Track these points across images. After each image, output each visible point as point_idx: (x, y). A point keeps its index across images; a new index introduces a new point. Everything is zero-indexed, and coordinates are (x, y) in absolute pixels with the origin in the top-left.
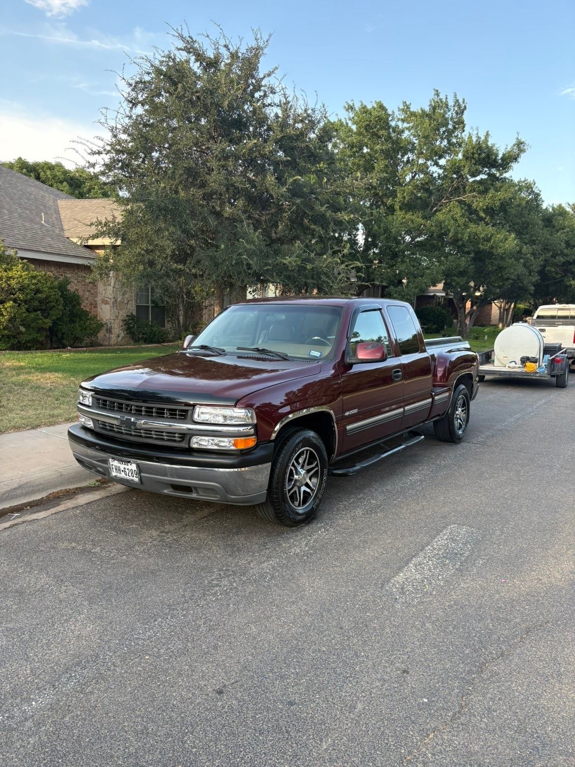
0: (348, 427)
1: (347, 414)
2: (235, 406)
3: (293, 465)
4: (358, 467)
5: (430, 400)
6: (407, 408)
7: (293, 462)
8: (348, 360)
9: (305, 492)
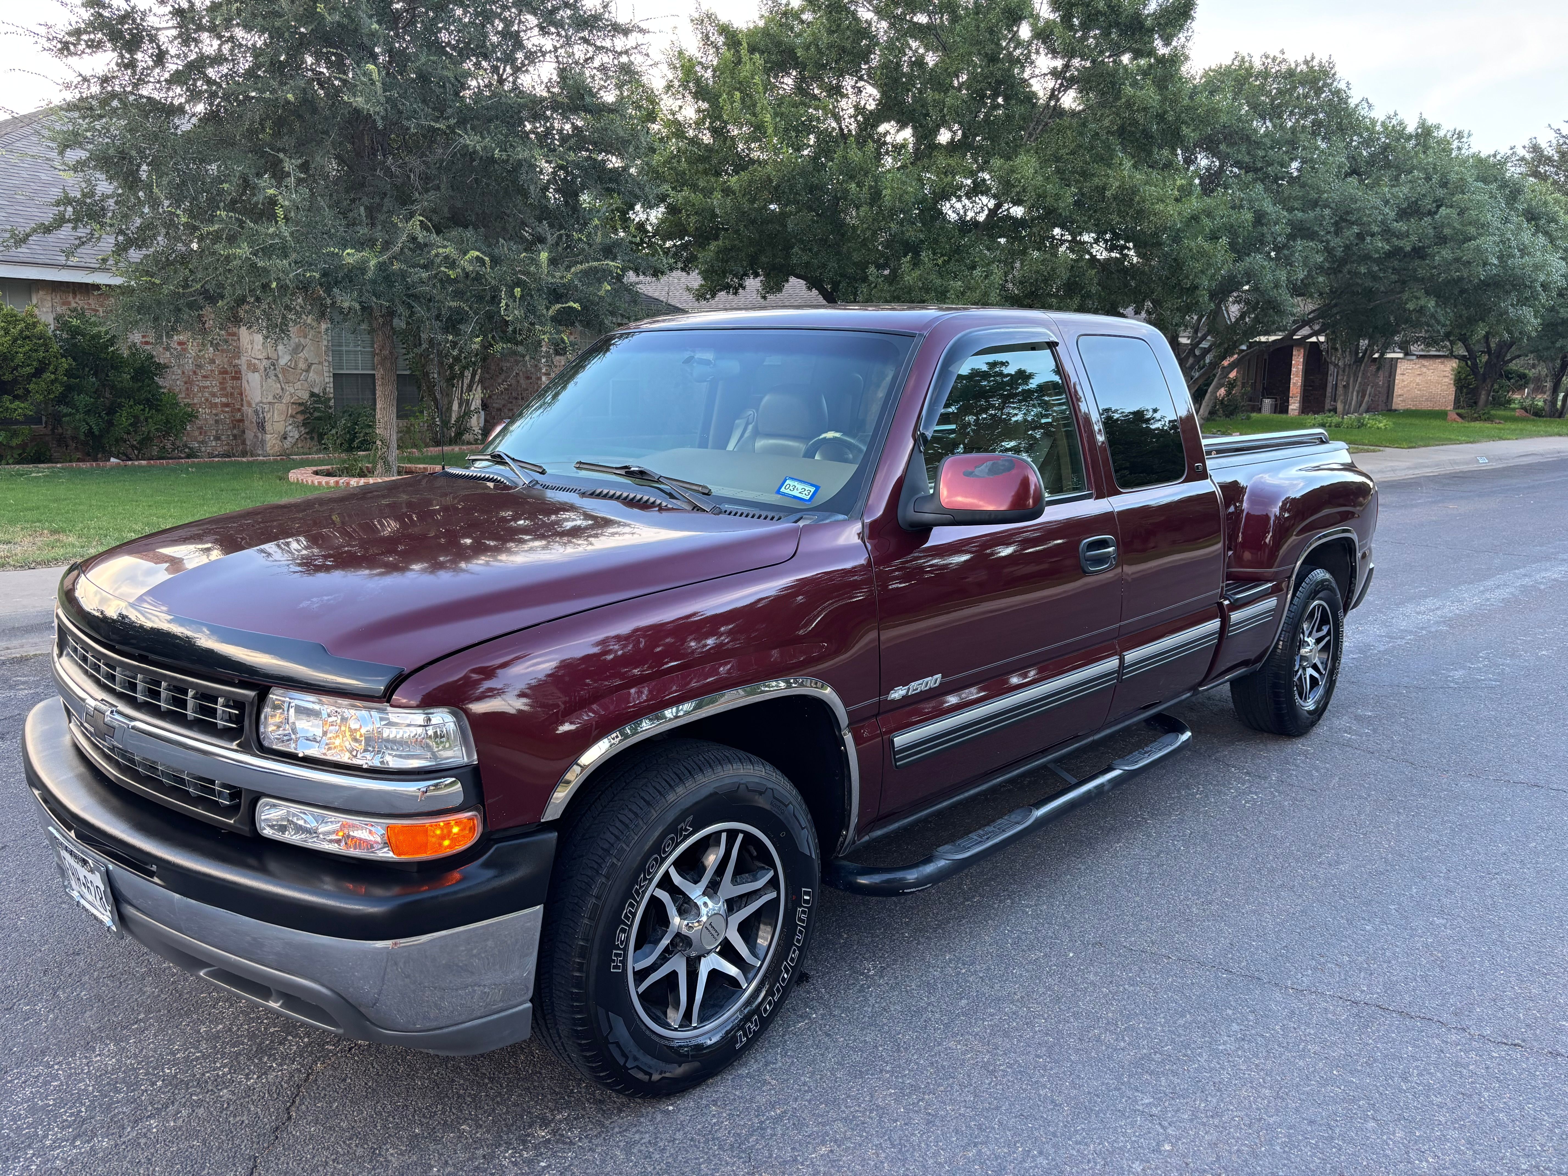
0: (901, 740)
1: (898, 693)
2: (386, 697)
3: (666, 883)
4: (942, 863)
5: (1214, 625)
6: (1131, 656)
7: (667, 874)
8: (909, 513)
9: (714, 974)
